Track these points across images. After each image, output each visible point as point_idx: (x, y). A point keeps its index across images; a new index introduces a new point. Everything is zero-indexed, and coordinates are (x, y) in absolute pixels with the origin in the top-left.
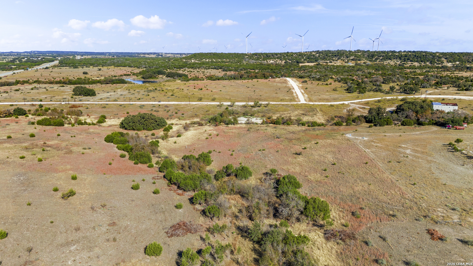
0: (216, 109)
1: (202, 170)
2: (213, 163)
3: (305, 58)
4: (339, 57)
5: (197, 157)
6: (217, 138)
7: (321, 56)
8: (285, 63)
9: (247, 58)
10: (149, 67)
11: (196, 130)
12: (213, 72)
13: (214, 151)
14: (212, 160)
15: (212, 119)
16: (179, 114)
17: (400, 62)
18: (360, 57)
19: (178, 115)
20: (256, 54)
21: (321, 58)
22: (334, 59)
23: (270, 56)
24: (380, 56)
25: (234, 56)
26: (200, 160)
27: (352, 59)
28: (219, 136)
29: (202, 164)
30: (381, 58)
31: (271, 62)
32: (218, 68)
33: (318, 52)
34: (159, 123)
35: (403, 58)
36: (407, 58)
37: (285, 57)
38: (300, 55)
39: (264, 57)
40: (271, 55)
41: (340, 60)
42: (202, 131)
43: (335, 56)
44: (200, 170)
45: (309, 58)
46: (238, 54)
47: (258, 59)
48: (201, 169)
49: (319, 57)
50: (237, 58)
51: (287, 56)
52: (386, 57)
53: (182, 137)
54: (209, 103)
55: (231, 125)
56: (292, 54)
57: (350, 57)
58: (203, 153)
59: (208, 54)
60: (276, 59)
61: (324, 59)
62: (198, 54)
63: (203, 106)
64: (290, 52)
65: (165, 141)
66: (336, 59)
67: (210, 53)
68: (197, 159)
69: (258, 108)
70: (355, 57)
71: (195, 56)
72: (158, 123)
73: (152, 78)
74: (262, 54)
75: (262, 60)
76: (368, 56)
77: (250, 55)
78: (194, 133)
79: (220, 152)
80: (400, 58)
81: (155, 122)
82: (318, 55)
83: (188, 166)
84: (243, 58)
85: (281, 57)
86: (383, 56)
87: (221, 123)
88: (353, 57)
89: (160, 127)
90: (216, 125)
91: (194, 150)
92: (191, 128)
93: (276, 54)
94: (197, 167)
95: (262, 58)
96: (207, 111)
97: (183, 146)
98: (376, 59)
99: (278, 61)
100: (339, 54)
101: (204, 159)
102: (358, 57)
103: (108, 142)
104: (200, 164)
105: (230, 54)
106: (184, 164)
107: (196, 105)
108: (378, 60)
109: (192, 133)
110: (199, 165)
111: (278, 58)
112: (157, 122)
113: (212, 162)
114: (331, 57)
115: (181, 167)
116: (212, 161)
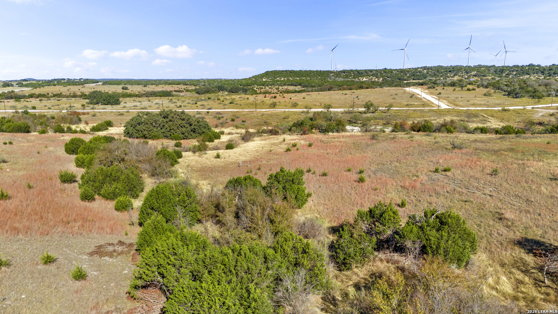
0: (300, 116)
1: (280, 222)
2: (310, 203)
3: (408, 75)
4: (455, 72)
5: (264, 183)
6: (310, 150)
7: (430, 73)
8: (383, 80)
9: (333, 76)
10: (209, 85)
11: (265, 140)
12: (291, 88)
13: (309, 171)
14: (306, 192)
15: (294, 125)
16: (238, 122)
17: (543, 77)
18: (484, 72)
19: (235, 123)
20: (344, 71)
21: (430, 75)
22: (449, 75)
23: (362, 73)
24: (513, 71)
25: (316, 74)
26: (273, 191)
27: (474, 75)
28: (313, 147)
29: (279, 203)
30: (514, 73)
31: (364, 79)
32: (297, 84)
33: (425, 68)
34: (196, 127)
35: (547, 72)
36: (552, 72)
37: (383, 74)
38: (402, 72)
39: (354, 74)
40: (364, 72)
41: (457, 76)
42: (277, 141)
43: (450, 71)
44: (272, 222)
45: (414, 75)
46: (321, 71)
47: (347, 77)
48: (278, 219)
49: (428, 73)
50: (319, 76)
51: (385, 72)
52: (522, 72)
53: (234, 150)
54: (287, 110)
55: (333, 132)
56: (391, 71)
57: (471, 72)
58: (282, 171)
59: (283, 71)
60: (371, 77)
61: (435, 75)
62: (271, 72)
63: (279, 113)
64: (388, 68)
65: (197, 154)
66: (452, 75)
67: (286, 71)
68: (264, 188)
69: (371, 114)
70: (478, 72)
71: (267, 74)
72: (193, 127)
73: (210, 93)
74: (352, 70)
75: (352, 78)
76: (495, 72)
77: (337, 72)
78: (261, 144)
79: (325, 175)
80: (542, 72)
81: (187, 125)
82: (425, 71)
83: (234, 209)
84: (328, 76)
85: (377, 74)
86: (516, 71)
87: (314, 131)
88: (475, 72)
89: (197, 135)
90: (304, 133)
91: (259, 169)
92: (256, 138)
93: (371, 71)
94: (264, 210)
95: (352, 76)
96: (284, 118)
97: (232, 163)
98: (507, 75)
99: (374, 79)
100: (455, 69)
101: (284, 188)
102: (481, 72)
103: (70, 154)
104: (273, 202)
105: (311, 72)
106: (224, 202)
107: (265, 111)
108: (511, 76)
109: (258, 144)
110: (270, 204)
111: (373, 75)
112: (191, 125)
113: (309, 199)
114: (443, 73)
115: (212, 211)
116: (309, 195)
